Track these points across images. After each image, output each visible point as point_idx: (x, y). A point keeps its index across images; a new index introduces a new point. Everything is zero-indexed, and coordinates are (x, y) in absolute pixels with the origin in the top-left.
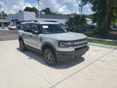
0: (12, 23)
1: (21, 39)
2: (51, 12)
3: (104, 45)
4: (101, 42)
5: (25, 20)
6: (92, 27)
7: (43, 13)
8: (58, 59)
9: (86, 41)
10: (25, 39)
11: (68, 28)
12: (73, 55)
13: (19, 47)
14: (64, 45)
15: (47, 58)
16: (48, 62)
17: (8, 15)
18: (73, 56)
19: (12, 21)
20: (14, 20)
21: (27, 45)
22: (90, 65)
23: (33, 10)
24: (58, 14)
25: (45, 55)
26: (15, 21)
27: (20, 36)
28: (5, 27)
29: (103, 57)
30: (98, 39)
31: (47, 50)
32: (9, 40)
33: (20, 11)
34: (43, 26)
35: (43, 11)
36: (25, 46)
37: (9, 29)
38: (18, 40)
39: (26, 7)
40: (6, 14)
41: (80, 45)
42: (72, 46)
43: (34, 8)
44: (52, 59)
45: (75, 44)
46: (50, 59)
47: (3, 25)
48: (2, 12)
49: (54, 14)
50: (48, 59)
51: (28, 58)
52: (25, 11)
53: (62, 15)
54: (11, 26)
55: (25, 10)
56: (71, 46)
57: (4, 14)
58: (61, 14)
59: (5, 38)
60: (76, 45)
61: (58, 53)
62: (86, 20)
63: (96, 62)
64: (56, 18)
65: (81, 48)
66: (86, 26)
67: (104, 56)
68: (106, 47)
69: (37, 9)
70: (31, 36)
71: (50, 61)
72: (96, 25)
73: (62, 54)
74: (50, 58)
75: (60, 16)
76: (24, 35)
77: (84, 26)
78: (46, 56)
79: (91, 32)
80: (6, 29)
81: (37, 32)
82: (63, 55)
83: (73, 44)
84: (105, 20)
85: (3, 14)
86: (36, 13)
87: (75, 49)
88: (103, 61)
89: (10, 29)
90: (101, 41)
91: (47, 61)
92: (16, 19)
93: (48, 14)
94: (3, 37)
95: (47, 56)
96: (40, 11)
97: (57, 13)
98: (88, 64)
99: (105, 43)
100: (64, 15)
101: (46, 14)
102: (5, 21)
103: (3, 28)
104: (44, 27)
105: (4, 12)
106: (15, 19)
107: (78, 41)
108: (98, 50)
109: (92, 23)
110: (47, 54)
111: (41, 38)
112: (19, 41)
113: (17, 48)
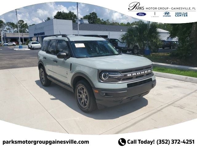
0: (34, 39)
1: (41, 66)
2: (99, 19)
3: (187, 78)
4: (182, 73)
5: (55, 34)
6: (169, 45)
7: (86, 22)
8: (97, 102)
9: (149, 71)
10: (47, 66)
11: (127, 46)
12: (125, 96)
13: (39, 79)
14: (110, 77)
15: (81, 99)
16: (82, 106)
17: (30, 26)
18: (125, 98)
19: (35, 35)
20: (39, 34)
21: (50, 76)
22: (156, 114)
23: (70, 17)
24: (111, 22)
25: (78, 94)
26: (40, 36)
27: (40, 61)
28: (23, 46)
29: (182, 98)
30: (177, 66)
31: (80, 86)
32: (26, 67)
33: (49, 19)
34: (76, 44)
35: (85, 18)
36: (48, 78)
37: (29, 48)
38: (38, 67)
39: (58, 13)
40: (26, 24)
41: (137, 77)
42: (124, 80)
43: (70, 12)
44: (88, 102)
45: (128, 75)
46: (84, 101)
47: (20, 43)
48: (21, 21)
49: (104, 23)
50: (83, 101)
51: (51, 99)
52: (56, 19)
53: (118, 24)
54: (33, 43)
55: (56, 17)
56: (120, 79)
57: (23, 25)
58: (116, 23)
59: (20, 63)
60: (130, 78)
61: (97, 91)
62: (159, 33)
63: (168, 107)
64: (107, 30)
65: (141, 83)
66: (158, 44)
67: (185, 97)
68: (191, 81)
69: (75, 16)
70: (56, 61)
71: (85, 105)
72: (176, 42)
73: (104, 94)
74: (86, 100)
75: (115, 26)
76: (46, 59)
77: (155, 42)
78: (79, 96)
79: (166, 54)
80: (26, 48)
81: (65, 54)
82: (106, 94)
83: (125, 75)
84: (192, 31)
85: (21, 24)
86: (74, 21)
87: (128, 85)
88: (181, 107)
89: (32, 48)
90: (182, 70)
91: (81, 104)
92: (42, 32)
93: (93, 23)
94: (17, 61)
95: (81, 96)
96: (81, 19)
97: (109, 21)
98: (153, 111)
99: (188, 73)
100: (122, 24)
101: (91, 23)
102: (25, 36)
103: (20, 47)
104: (78, 46)
105: (23, 22)
106: (39, 32)
107: (134, 71)
108: (175, 87)
109: (168, 38)
110: (81, 93)
111: (71, 64)
112: (39, 69)
113: (35, 81)
